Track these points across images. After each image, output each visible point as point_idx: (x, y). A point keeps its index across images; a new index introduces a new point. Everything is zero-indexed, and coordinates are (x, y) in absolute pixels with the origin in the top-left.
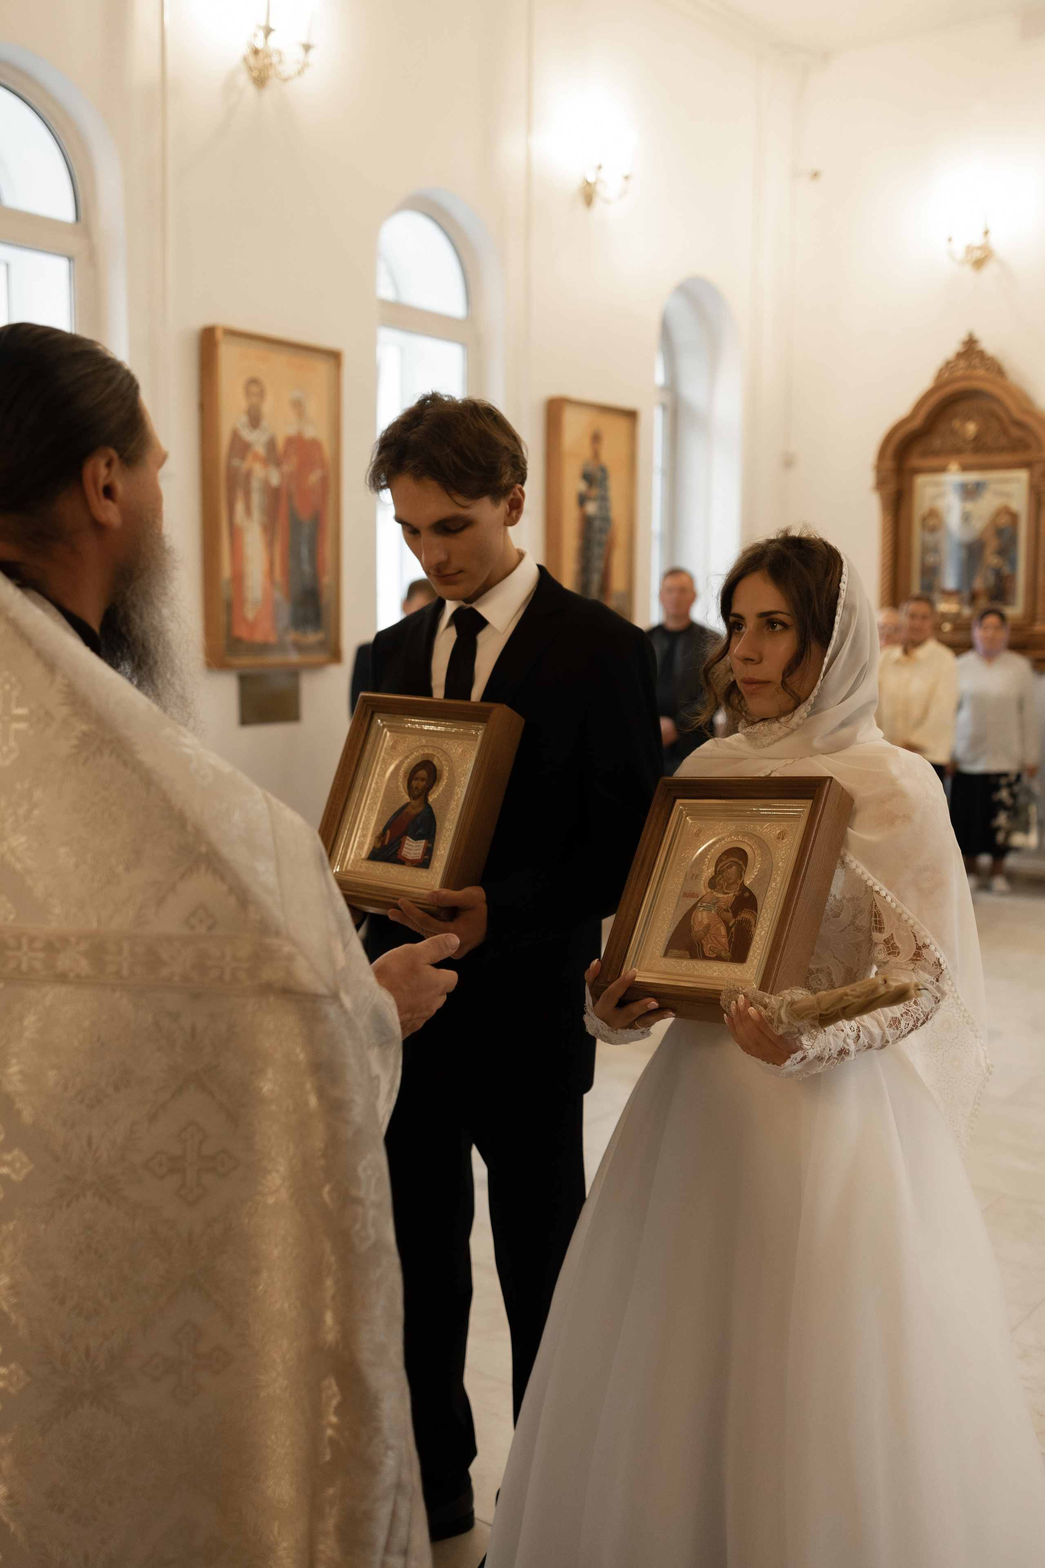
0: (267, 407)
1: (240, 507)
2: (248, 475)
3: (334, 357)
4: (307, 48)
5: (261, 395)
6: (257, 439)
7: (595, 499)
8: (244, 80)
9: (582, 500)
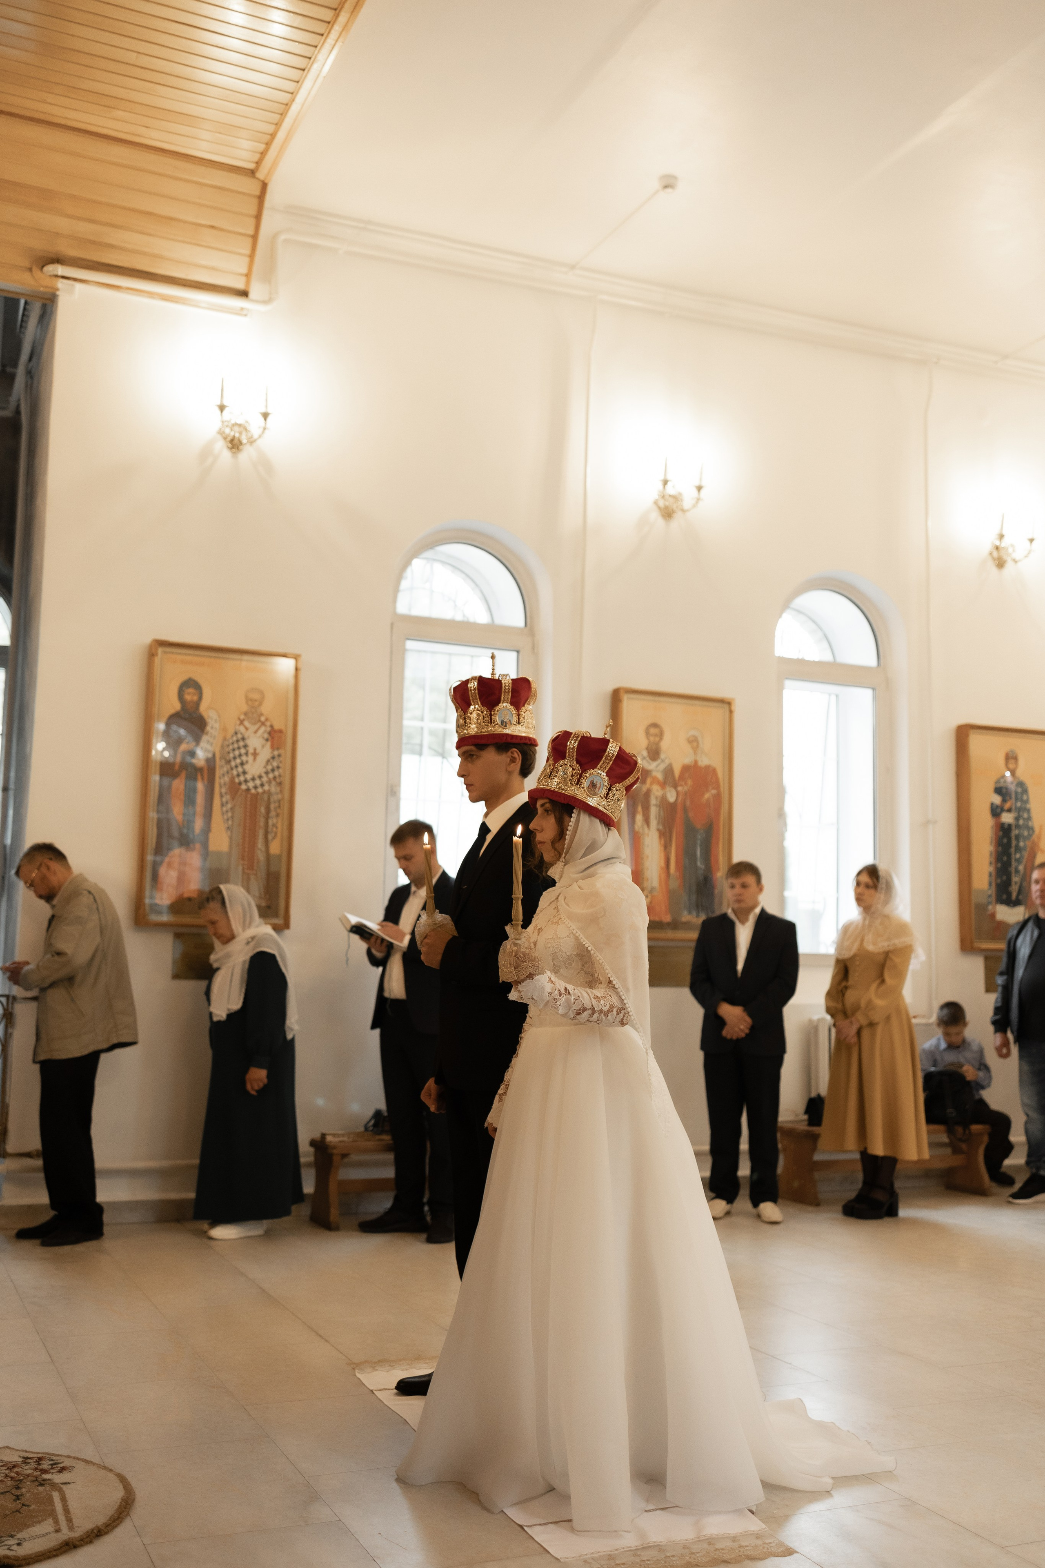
0: (665, 744)
1: (639, 818)
2: (648, 794)
3: (726, 703)
4: (699, 488)
5: (661, 735)
6: (656, 769)
7: (1009, 810)
8: (655, 516)
9: (996, 812)
